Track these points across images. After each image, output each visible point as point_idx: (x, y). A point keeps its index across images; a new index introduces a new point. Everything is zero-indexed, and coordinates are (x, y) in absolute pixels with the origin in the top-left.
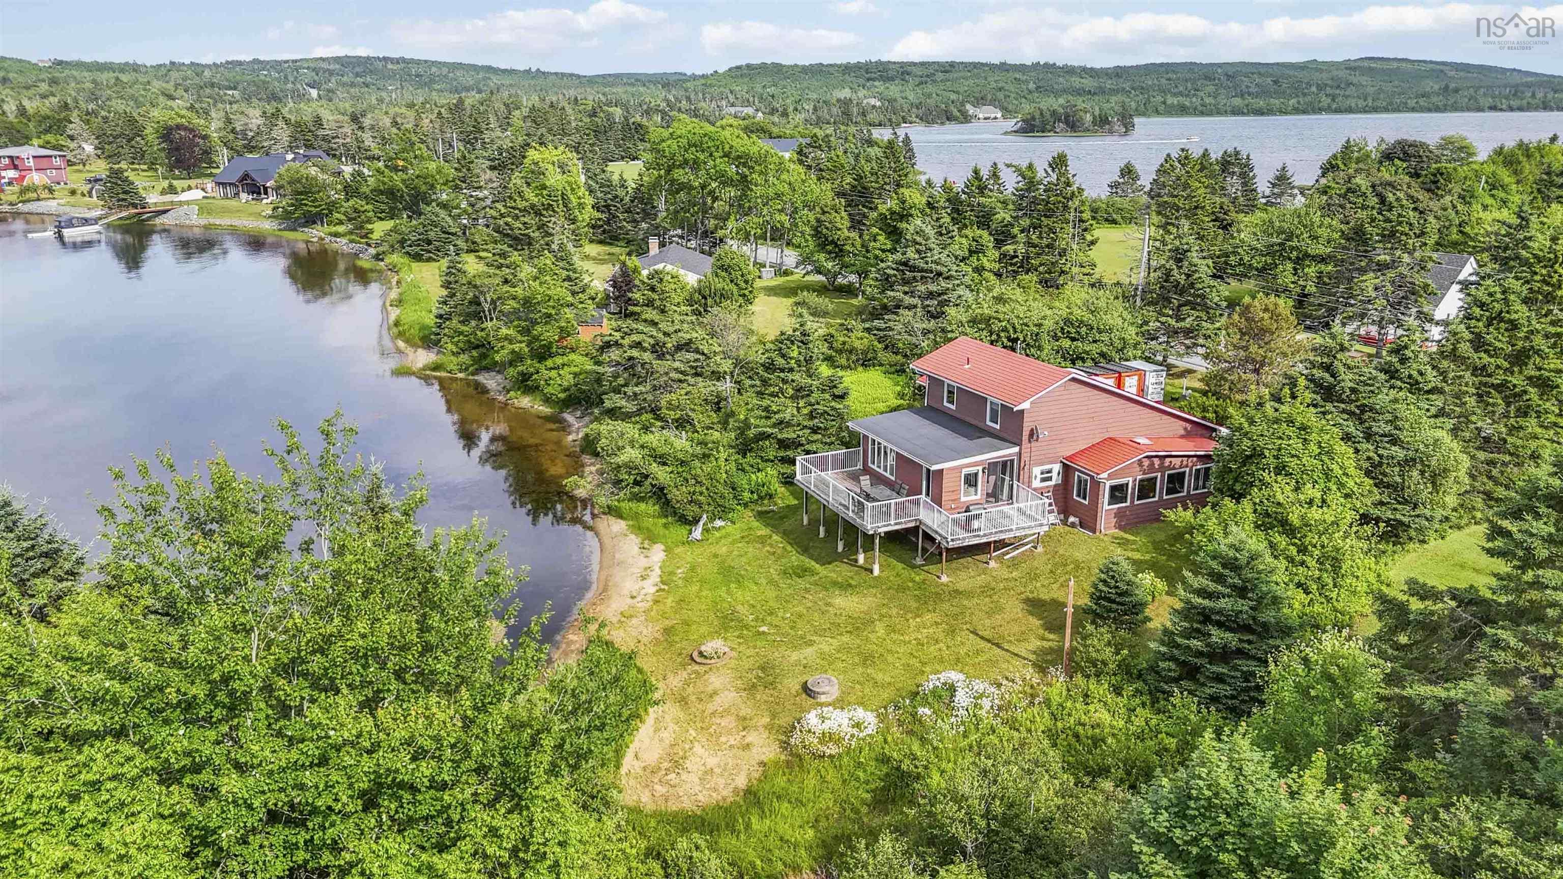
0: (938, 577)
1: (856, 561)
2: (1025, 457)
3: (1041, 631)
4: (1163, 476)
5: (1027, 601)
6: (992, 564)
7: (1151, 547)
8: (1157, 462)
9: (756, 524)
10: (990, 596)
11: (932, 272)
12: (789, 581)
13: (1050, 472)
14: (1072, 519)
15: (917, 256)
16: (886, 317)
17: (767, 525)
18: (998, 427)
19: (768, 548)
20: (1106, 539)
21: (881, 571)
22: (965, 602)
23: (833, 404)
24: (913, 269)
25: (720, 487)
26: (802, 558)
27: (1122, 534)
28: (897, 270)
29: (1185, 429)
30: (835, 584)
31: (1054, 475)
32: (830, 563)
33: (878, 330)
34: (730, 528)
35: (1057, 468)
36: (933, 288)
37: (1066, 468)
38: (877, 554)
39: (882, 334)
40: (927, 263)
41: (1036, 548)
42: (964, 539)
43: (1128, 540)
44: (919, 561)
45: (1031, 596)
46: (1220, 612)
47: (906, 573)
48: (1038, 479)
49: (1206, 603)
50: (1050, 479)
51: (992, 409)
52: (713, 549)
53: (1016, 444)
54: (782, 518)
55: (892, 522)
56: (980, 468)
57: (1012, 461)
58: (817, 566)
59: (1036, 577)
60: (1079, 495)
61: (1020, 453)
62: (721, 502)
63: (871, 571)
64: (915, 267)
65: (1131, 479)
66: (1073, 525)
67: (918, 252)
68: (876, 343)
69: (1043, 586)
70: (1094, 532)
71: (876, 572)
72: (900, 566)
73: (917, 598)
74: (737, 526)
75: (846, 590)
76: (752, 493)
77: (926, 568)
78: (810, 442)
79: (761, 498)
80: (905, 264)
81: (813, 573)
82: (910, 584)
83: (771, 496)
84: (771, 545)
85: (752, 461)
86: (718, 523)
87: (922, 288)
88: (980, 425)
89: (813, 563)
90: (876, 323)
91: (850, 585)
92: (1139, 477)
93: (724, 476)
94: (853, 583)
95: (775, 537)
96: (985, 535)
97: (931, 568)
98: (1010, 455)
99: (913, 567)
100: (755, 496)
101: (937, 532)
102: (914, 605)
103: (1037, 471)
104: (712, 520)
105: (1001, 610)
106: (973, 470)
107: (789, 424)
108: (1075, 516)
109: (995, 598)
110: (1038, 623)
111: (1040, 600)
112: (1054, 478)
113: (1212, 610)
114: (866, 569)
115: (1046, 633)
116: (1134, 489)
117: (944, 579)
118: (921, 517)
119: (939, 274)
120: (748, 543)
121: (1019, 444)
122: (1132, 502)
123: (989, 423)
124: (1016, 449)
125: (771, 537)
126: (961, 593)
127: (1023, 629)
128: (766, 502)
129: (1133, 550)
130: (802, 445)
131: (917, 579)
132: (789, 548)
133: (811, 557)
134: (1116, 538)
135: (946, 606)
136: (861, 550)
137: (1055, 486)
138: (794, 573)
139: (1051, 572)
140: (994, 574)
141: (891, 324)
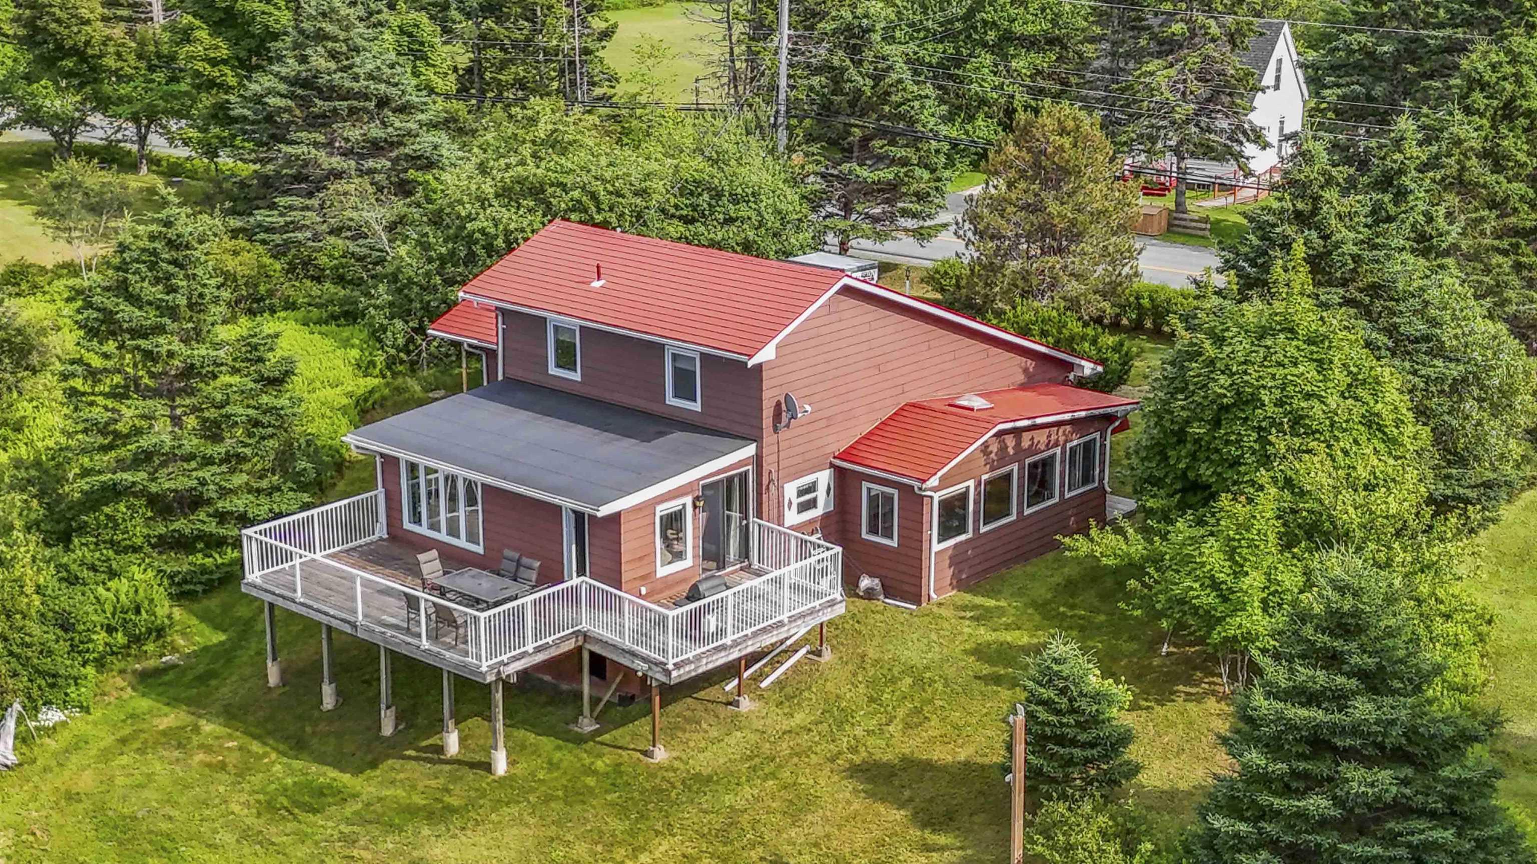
0: (646, 753)
1: (440, 749)
2: (769, 464)
3: (915, 833)
4: (1021, 469)
5: (857, 771)
6: (746, 704)
7: (1037, 618)
8: (1010, 441)
9: (144, 704)
10: (773, 775)
11: (366, 97)
12: (291, 826)
13: (812, 488)
14: (865, 582)
15: (333, 65)
16: (282, 201)
17: (173, 702)
18: (697, 407)
19: (200, 757)
20: (943, 612)
21: (512, 763)
22: (728, 799)
23: (265, 399)
24: (332, 92)
25: (36, 629)
26: (297, 764)
27: (968, 598)
28: (292, 96)
29: (1025, 371)
30: (411, 812)
31: (821, 494)
32: (374, 765)
33: (268, 230)
34: (80, 723)
35: (824, 478)
36: (376, 131)
37: (841, 475)
38: (500, 725)
39: (277, 238)
40: (356, 78)
41: (819, 654)
42: (698, 658)
43: (987, 610)
44: (587, 725)
45: (857, 760)
46: (1355, 730)
47: (567, 756)
48: (794, 507)
49: (1318, 715)
50: (812, 504)
51: (677, 372)
52: (61, 780)
53: (747, 439)
54: (203, 679)
55: (530, 648)
56: (688, 500)
57: (744, 477)
58: (346, 778)
59: (845, 718)
60: (873, 530)
61: (758, 459)
62: (46, 663)
63: (487, 767)
64: (332, 88)
65: (971, 483)
66: (869, 595)
67: (333, 55)
68: (267, 260)
69: (869, 732)
70: (919, 603)
71: (501, 766)
72: (547, 743)
73: (622, 811)
74: (97, 714)
75: (443, 819)
76: (110, 630)
77: (606, 737)
78: (224, 492)
79: (137, 640)
80: (306, 84)
81: (343, 797)
82: (591, 781)
83: (160, 632)
84: (207, 748)
85: (90, 556)
86: (52, 716)
87: (355, 133)
88: (654, 408)
89: (333, 773)
90: (261, 216)
91: (451, 810)
92: (985, 477)
93: (37, 600)
94: (455, 802)
95: (207, 727)
96: (735, 644)
97: (621, 735)
98: (741, 464)
99: (580, 740)
100: (120, 638)
101: (634, 654)
102: (618, 826)
103: (790, 490)
104: (32, 708)
105: (810, 802)
106: (672, 506)
107: (170, 458)
108: (871, 575)
109: (785, 774)
110: (899, 815)
111: (877, 765)
112: (821, 502)
113: (1334, 729)
114: (473, 765)
115: (927, 833)
116: (977, 502)
117: (661, 755)
118: (584, 626)
119: (383, 102)
120: (141, 751)
121: (756, 438)
122: (976, 529)
123: (671, 400)
124: (750, 450)
125: (196, 729)
126: (709, 779)
127: (877, 834)
128: (150, 647)
129: (1007, 627)
130: (209, 502)
131: (599, 764)
132: (256, 747)
133: (322, 760)
134: (964, 608)
135: (690, 814)
136: (451, 724)
137: (826, 516)
138: (297, 804)
139: (871, 700)
140: (758, 724)
141: (296, 215)
